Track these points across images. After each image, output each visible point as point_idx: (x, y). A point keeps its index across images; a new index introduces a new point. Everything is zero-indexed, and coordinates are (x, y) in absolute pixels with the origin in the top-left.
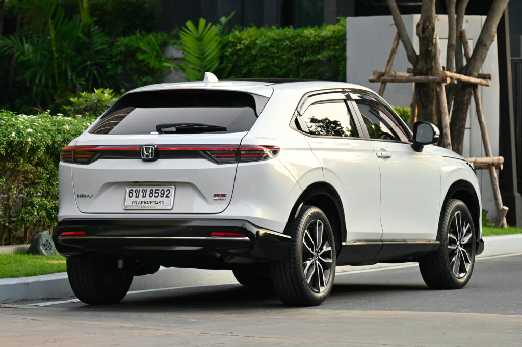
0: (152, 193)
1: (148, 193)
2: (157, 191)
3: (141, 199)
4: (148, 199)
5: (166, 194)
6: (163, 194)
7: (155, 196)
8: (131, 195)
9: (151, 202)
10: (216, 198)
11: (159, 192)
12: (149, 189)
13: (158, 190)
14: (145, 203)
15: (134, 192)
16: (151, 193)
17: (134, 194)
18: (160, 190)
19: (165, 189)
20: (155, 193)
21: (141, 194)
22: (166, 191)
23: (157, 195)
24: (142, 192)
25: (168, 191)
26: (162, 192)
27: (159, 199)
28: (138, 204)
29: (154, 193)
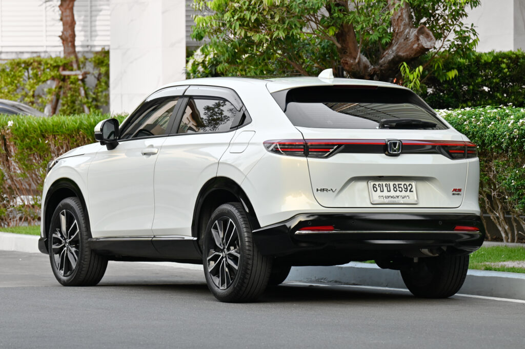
0: (396, 187)
1: (392, 188)
2: (400, 186)
3: (386, 193)
4: (392, 193)
5: (409, 188)
6: (407, 188)
7: (399, 190)
8: (375, 189)
9: (398, 197)
10: (454, 192)
11: (402, 186)
12: (392, 183)
13: (401, 184)
14: (392, 197)
15: (377, 187)
16: (394, 188)
17: (379, 189)
18: (403, 185)
19: (408, 183)
20: (399, 188)
21: (385, 189)
22: (409, 186)
23: (400, 189)
24: (386, 186)
25: (410, 186)
26: (405, 187)
27: (404, 193)
28: (385, 198)
29: (397, 187)
